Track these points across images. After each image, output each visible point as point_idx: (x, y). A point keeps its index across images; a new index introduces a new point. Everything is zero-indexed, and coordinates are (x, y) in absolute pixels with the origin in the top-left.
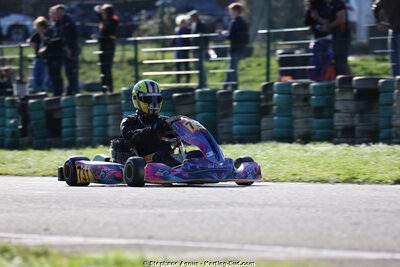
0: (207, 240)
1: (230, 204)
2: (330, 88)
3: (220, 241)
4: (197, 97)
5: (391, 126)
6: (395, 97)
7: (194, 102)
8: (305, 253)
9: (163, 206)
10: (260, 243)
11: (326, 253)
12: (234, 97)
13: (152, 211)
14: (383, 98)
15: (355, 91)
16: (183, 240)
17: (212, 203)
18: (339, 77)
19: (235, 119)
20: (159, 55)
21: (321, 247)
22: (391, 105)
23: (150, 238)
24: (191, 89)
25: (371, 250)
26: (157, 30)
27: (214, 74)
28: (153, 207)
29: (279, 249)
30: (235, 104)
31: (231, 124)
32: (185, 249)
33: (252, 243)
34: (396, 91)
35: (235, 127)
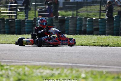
0: (18, 60)
1: (25, 50)
2: (52, 19)
3: (21, 60)
4: (16, 21)
5: (68, 30)
6: (70, 22)
7: (15, 23)
8: (45, 63)
9: (6, 51)
10: (32, 61)
11: (50, 63)
12: (26, 22)
13: (3, 52)
14: (66, 22)
15: (59, 20)
16: (12, 60)
17: (19, 50)
18: (55, 16)
19: (26, 27)
20: (5, 10)
21: (49, 62)
22: (68, 24)
23: (3, 59)
24: (14, 19)
25: (62, 63)
26: (5, 3)
27: (20, 15)
28: (3, 51)
29: (38, 62)
30: (26, 23)
31: (25, 29)
32: (12, 62)
33: (30, 61)
34: (70, 20)
35: (26, 30)
